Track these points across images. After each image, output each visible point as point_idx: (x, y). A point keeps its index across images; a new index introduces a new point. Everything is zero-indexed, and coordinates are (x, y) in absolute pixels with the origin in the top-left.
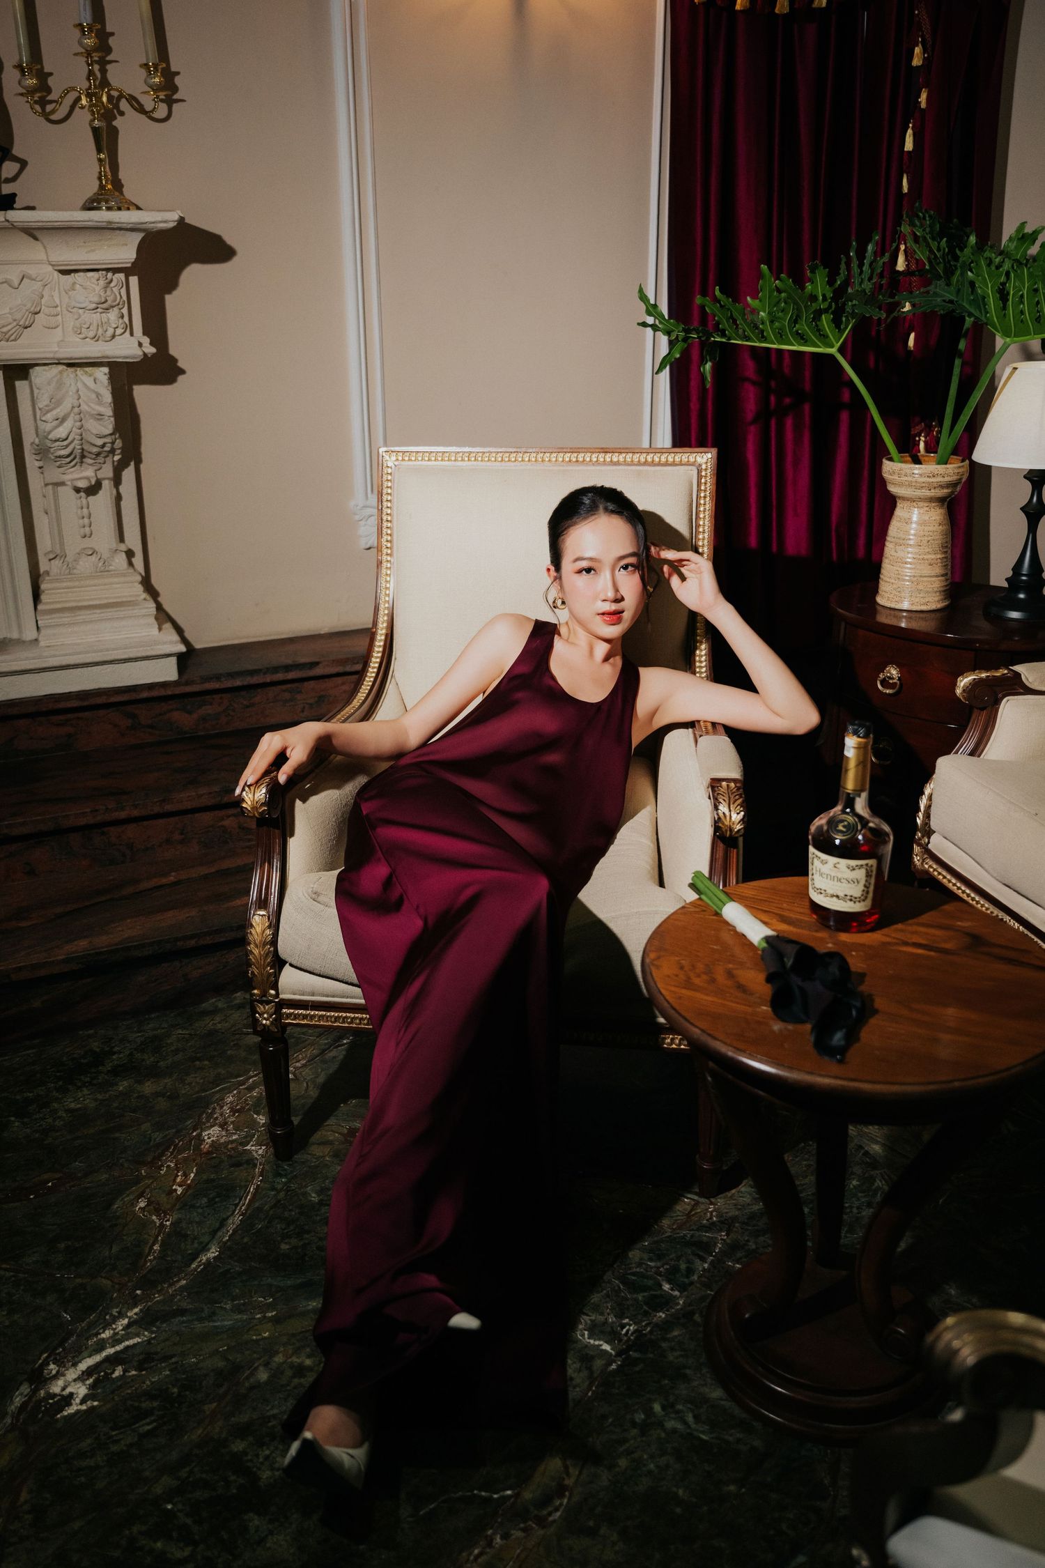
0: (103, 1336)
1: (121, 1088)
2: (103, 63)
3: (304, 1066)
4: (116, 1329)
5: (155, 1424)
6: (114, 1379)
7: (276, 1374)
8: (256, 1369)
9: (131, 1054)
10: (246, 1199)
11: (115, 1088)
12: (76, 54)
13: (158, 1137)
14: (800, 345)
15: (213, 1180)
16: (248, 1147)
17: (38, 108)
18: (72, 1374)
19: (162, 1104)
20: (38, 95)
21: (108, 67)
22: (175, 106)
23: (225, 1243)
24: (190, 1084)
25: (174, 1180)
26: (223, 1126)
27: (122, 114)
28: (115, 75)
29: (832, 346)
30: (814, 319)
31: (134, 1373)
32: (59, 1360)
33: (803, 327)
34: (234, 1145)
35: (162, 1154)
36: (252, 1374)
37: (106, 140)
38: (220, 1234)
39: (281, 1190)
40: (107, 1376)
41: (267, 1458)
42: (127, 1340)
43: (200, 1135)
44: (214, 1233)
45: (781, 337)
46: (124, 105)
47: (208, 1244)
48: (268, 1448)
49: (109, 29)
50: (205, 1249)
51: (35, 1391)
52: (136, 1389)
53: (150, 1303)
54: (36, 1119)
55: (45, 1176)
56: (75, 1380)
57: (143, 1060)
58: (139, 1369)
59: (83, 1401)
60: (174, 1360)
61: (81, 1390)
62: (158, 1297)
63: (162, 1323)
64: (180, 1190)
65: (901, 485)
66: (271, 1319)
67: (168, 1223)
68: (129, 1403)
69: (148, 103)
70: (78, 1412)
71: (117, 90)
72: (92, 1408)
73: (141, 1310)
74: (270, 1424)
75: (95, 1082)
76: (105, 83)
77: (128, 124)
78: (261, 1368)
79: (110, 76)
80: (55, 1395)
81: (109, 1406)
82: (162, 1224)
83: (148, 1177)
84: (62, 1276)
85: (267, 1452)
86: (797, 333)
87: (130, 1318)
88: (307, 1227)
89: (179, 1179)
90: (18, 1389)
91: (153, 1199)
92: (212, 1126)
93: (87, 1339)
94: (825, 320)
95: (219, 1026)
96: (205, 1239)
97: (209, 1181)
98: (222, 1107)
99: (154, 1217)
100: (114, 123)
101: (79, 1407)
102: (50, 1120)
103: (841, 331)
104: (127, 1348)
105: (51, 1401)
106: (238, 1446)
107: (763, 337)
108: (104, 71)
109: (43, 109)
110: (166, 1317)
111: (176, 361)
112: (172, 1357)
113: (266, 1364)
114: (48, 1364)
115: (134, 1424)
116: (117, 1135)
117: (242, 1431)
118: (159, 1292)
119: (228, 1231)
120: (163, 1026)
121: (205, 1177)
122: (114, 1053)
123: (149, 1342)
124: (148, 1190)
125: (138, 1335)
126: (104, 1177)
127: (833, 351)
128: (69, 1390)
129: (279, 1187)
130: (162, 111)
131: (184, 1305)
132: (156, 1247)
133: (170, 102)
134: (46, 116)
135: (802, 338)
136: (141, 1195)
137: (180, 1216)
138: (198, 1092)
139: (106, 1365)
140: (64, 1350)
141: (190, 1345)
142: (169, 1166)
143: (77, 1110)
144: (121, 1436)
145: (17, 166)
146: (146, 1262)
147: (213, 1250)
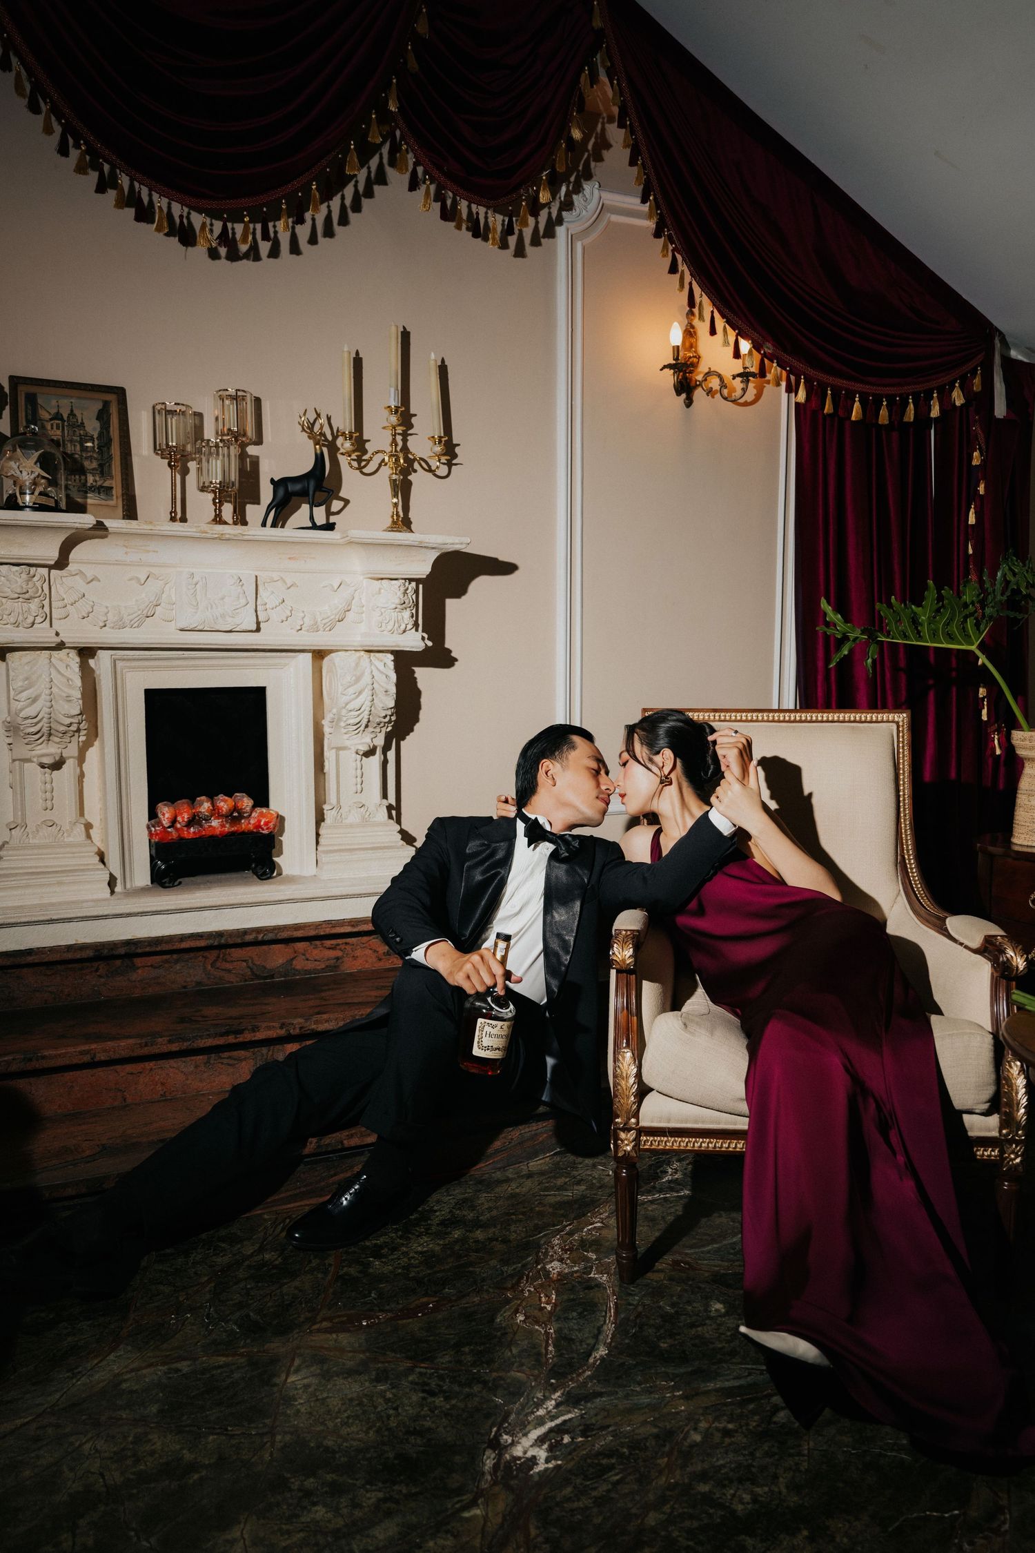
0: (538, 1413)
1: (456, 1236)
2: (405, 436)
3: (608, 1217)
4: (547, 1408)
5: (621, 1475)
6: (565, 1445)
7: (707, 1435)
8: (688, 1432)
9: (451, 1212)
10: (610, 1312)
11: (451, 1236)
12: (384, 428)
13: (508, 1270)
14: (947, 643)
15: (574, 1300)
16: (592, 1275)
17: (355, 464)
18: (526, 1442)
19: (499, 1247)
20: (356, 454)
21: (409, 438)
22: (453, 467)
23: (611, 1343)
24: (515, 1232)
25: (540, 1300)
26: (561, 1260)
27: (415, 471)
28: (412, 443)
29: (973, 644)
30: (962, 623)
31: (580, 1439)
32: (510, 1432)
33: (954, 628)
34: (578, 1274)
35: (518, 1282)
36: (685, 1438)
37: (402, 488)
38: (601, 1337)
39: (638, 1304)
40: (559, 1443)
41: (734, 1495)
42: (562, 1415)
43: (544, 1268)
44: (596, 1337)
45: (934, 636)
46: (416, 466)
47: (594, 1346)
48: (731, 1489)
49: (412, 412)
50: (593, 1348)
51: (500, 1456)
52: (590, 1451)
53: (567, 1389)
54: (392, 1259)
55: (425, 1300)
56: (531, 1446)
57: (464, 1216)
58: (584, 1434)
59: (547, 1461)
60: (611, 1429)
61: (542, 1454)
62: (572, 1385)
63: (586, 1402)
64: (549, 1308)
65: (1025, 748)
66: (680, 1397)
67: (552, 1331)
68: (589, 1461)
69: (434, 463)
70: (546, 1469)
71: (413, 455)
72: (557, 1467)
73: (562, 1394)
74: (723, 1472)
75: (430, 1231)
76: (405, 449)
77: (419, 479)
78: (692, 1432)
79: (409, 444)
80: (519, 1458)
81: (572, 1463)
82: (547, 1334)
83: (515, 1298)
84: (479, 1371)
85: (732, 1492)
86: (948, 634)
87: (556, 1400)
88: (675, 1331)
89: (543, 1299)
90: (484, 1455)
91: (528, 1314)
92: (551, 1262)
93: (526, 1415)
94: (969, 624)
95: (517, 1191)
96: (591, 1341)
97: (569, 1300)
98: (553, 1248)
99: (537, 1327)
100: (409, 478)
101: (546, 1466)
102: (406, 1260)
103: (981, 633)
104: (565, 1422)
105: (518, 1462)
106: (704, 1488)
107: (920, 636)
108: (405, 441)
109: (359, 464)
110: (588, 1397)
111: (450, 651)
112: (608, 1426)
113: (695, 1429)
114: (501, 1435)
115: (603, 1475)
116: (471, 1269)
117: (703, 1476)
118: (571, 1380)
119: (608, 1336)
120: (468, 1191)
121: (565, 1297)
122: (436, 1211)
123: (582, 1416)
124: (521, 1308)
125: (569, 1412)
126: (477, 1299)
127: (973, 648)
128: (529, 1454)
129: (635, 1303)
130: (443, 470)
131: (598, 1389)
132: (550, 1348)
133: (450, 465)
134: (360, 468)
135: (950, 637)
136: (517, 1311)
137: (559, 1326)
138: (525, 1238)
139: (552, 1435)
140: (510, 1424)
141: (620, 1418)
142: (528, 1290)
143: (425, 1252)
144: (596, 1485)
145: (341, 504)
146: (548, 1360)
147: (601, 1349)
